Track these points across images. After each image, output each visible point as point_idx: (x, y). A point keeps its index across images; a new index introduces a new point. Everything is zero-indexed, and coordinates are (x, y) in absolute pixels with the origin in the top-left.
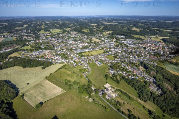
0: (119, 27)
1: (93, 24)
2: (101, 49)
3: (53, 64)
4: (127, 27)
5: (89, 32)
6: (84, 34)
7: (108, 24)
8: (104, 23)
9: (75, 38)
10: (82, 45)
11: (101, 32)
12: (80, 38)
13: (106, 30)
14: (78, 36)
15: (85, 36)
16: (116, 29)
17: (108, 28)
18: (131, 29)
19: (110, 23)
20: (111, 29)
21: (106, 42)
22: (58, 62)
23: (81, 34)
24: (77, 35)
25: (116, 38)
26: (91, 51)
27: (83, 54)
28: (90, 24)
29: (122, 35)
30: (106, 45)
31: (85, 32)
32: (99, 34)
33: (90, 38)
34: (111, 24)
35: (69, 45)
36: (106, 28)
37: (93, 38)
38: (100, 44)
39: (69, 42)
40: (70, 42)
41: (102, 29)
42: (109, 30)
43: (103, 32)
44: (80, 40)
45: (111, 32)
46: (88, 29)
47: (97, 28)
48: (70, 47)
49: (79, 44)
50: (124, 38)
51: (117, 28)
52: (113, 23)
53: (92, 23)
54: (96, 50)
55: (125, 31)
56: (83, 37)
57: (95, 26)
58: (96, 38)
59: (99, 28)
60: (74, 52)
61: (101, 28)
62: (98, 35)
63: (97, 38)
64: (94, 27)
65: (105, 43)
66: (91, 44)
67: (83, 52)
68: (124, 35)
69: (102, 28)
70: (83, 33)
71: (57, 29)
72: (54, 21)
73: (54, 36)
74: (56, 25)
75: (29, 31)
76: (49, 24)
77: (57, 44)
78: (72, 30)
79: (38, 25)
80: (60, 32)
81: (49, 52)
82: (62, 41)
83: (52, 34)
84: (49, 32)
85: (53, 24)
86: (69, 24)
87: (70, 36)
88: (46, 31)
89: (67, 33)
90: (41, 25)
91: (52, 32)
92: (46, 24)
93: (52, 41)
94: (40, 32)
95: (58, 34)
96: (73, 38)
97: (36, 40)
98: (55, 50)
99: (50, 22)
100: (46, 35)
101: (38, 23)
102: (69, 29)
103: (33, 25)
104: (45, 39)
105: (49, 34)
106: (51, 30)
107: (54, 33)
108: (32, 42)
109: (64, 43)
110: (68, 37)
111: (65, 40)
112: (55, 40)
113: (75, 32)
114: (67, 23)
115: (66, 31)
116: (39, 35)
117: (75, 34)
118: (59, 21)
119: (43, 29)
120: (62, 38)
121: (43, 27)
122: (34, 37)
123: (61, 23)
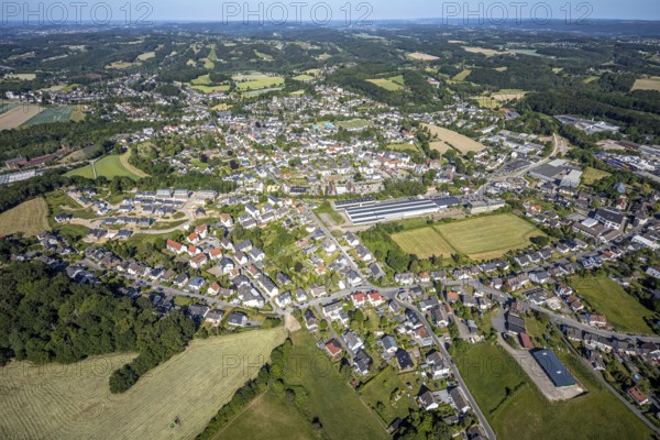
0: (556, 70)
1: (416, 56)
2: (502, 211)
3: (206, 335)
4: (602, 71)
5: (408, 91)
6: (381, 101)
7: (489, 53)
8: (468, 49)
9: (342, 118)
10: (383, 168)
11: (466, 92)
12: (366, 125)
13: (488, 86)
14: (355, 109)
15: (387, 111)
16: (539, 80)
17: (499, 73)
18: (632, 84)
19: (497, 49)
20: (513, 80)
21: (514, 155)
22: (239, 313)
23: (369, 101)
24: (352, 103)
25: (563, 134)
26: (446, 220)
27: (395, 237)
28: (403, 54)
29: (598, 115)
30: (519, 174)
31: (390, 92)
32: (454, 101)
33: (415, 124)
34: (501, 57)
35: (314, 163)
36: (487, 76)
37: (433, 129)
38: (482, 168)
39: (313, 146)
40: (318, 141)
41: (467, 78)
42: (502, 83)
43: (475, 92)
44: (365, 135)
45: (519, 95)
46: (400, 79)
47: (441, 71)
48: (319, 177)
49: (364, 164)
50: (616, 138)
51: (547, 78)
52: (513, 52)
53: (412, 51)
54: (474, 211)
55: (596, 90)
56: (381, 117)
57: (432, 64)
58: (448, 127)
59: (453, 73)
61: (461, 70)
62: (454, 109)
63: (452, 127)
64: (428, 69)
65: (512, 166)
66: (435, 165)
67: (396, 227)
68: (612, 117)
69: (467, 73)
70: (378, 94)
71: (263, 71)
72: (253, 38)
73: (247, 104)
74: (259, 54)
75: (151, 79)
76: (233, 52)
77: (252, 154)
78: (328, 81)
79: (191, 55)
80: (274, 86)
81: (203, 203)
82: (280, 138)
83: (240, 93)
84: (227, 88)
85: (248, 53)
86: (311, 52)
87: (317, 111)
88: (216, 80)
89: (302, 92)
90: (204, 53)
91: (238, 85)
92: (222, 52)
93: (233, 132)
94: (193, 84)
95: (262, 97)
96: (331, 119)
97: (166, 124)
98: (238, 192)
99: (240, 44)
100: (214, 99)
101: (193, 46)
102: (312, 75)
103: (174, 53)
104: (206, 119)
105: (227, 93)
106: (238, 77)
107: (249, 90)
108: (145, 131)
109: (287, 149)
110: (307, 116)
111: (294, 130)
112: (249, 131)
113: (339, 90)
114: (307, 46)
115: (299, 85)
116: (185, 97)
117: (341, 101)
118: (275, 38)
119: (205, 73)
120: (281, 119)
121: (209, 65)
122: (161, 108)
123: (280, 47)
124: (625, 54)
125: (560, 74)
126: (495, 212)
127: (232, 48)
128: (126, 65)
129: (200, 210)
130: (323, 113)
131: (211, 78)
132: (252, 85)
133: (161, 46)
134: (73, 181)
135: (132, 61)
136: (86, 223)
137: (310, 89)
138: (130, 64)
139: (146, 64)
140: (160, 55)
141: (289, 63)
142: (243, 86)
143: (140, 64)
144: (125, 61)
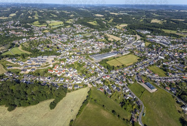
0: (133, 18)
1: (98, 15)
4: (144, 18)
5: (99, 25)
6: (92, 28)
7: (116, 14)
8: (111, 13)
9: (83, 33)
10: (99, 46)
11: (113, 25)
12: (90, 35)
13: (118, 23)
14: (86, 31)
15: (95, 31)
16: (130, 21)
17: (120, 20)
18: (151, 21)
19: (118, 13)
20: (124, 21)
21: (129, 40)
22: (76, 85)
23: (89, 28)
24: (85, 29)
25: (138, 34)
26: (118, 57)
27: (107, 62)
28: (94, 14)
29: (145, 29)
30: (131, 45)
31: (95, 26)
32: (111, 27)
33: (103, 34)
34: (119, 15)
35: (80, 46)
36: (117, 20)
37: (108, 35)
38: (122, 44)
39: (78, 41)
41: (113, 21)
42: (121, 22)
43: (115, 25)
44: (91, 38)
45: (126, 25)
46: (95, 22)
47: (106, 19)
48: (83, 49)
49: (93, 45)
50: (150, 35)
51: (132, 20)
52: (122, 14)
53: (96, 14)
54: (124, 54)
55: (143, 23)
56: (94, 32)
57: (103, 17)
58: (111, 34)
59: (109, 20)
60: (92, 60)
61: (111, 19)
62: (111, 29)
64: (102, 19)
65: (129, 43)
66: (111, 44)
67: (107, 60)
68: (148, 30)
69: (112, 20)
70: (91, 26)
71: (55, 20)
72: (48, 9)
73: (54, 30)
74: (52, 15)
75: (18, 23)
76: (43, 14)
77: (62, 44)
78: (76, 23)
79: (29, 15)
80: (61, 24)
81: (53, 59)
82: (68, 40)
83: (51, 27)
84: (46, 25)
85: (49, 14)
86: (68, 14)
87: (76, 31)
88: (41, 23)
89: (70, 26)
90: (34, 14)
91: (49, 24)
92: (39, 14)
93: (53, 38)
94: (34, 24)
95: (58, 28)
96: (80, 33)
97: (30, 37)
98: (62, 55)
99: (45, 11)
100: (43, 29)
101: (29, 12)
102: (71, 21)
103: (22, 14)
104: (43, 35)
105: (46, 27)
106: (48, 22)
107: (53, 26)
108: (23, 39)
109: (71, 43)
110: (73, 33)
111: (71, 37)
112: (58, 38)
113: (80, 25)
114: (66, 12)
115: (68, 24)
116: (33, 28)
117: (82, 28)
118: (55, 10)
119: (36, 20)
120: (66, 34)
121: (36, 18)
122: (26, 32)
123: (58, 12)
124: (148, 14)
125: (134, 19)
126: (128, 54)
127: (43, 13)
128: (6, 18)
129: (53, 61)
130: (78, 32)
131: (39, 22)
132: (54, 24)
133: (17, 12)
134: (7, 56)
135: (8, 17)
136: (18, 68)
137: (72, 25)
138: (7, 18)
139: (13, 18)
140: (18, 15)
141: (62, 17)
142: (51, 25)
143: (11, 18)
144: (5, 16)
